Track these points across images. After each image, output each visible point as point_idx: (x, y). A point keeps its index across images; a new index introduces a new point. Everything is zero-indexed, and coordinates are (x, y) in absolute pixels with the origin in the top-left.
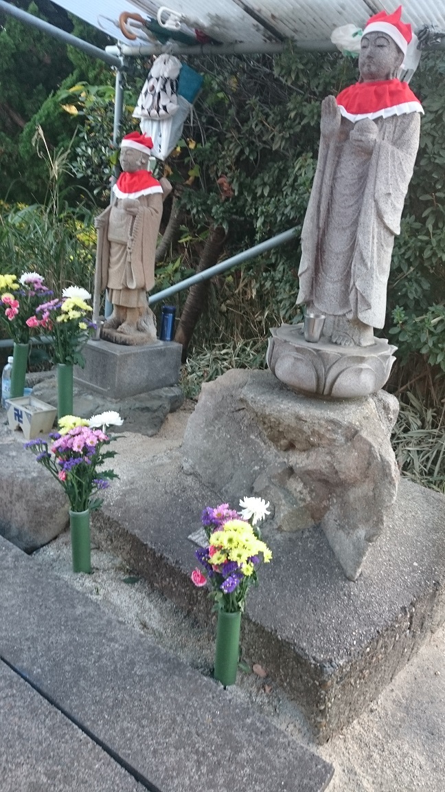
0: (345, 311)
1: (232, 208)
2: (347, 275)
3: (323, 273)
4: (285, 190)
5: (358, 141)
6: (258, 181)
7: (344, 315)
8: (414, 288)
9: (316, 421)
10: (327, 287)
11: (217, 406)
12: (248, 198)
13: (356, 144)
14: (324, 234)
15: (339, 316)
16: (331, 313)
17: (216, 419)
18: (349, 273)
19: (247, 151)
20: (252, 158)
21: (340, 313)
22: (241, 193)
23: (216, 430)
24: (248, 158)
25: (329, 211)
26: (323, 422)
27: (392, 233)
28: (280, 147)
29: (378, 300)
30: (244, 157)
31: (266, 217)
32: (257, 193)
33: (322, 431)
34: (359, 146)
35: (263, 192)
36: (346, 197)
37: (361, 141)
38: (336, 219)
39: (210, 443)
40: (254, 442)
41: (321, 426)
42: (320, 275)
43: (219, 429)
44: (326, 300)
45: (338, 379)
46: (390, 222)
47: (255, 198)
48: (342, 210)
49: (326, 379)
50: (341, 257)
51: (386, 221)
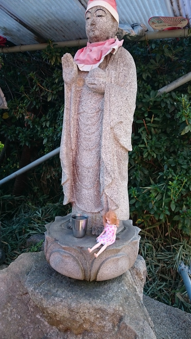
0: (100, 209)
1: (30, 134)
2: (98, 184)
3: (79, 183)
4: (58, 122)
5: (92, 84)
6: (43, 119)
7: (99, 212)
8: (139, 174)
9: (87, 311)
10: (83, 193)
11: (9, 291)
12: (38, 129)
13: (91, 86)
14: (76, 154)
15: (96, 213)
16: (89, 211)
17: (9, 302)
18: (99, 182)
19: (34, 103)
20: (37, 107)
21: (96, 211)
22: (33, 126)
23: (9, 312)
24: (35, 106)
25: (78, 137)
26: (92, 311)
27: (126, 150)
28: (52, 99)
29: (122, 200)
30: (33, 106)
31: (48, 138)
32: (43, 125)
33: (92, 319)
34: (93, 88)
35: (46, 125)
36: (88, 126)
37: (94, 84)
38: (84, 144)
39: (4, 325)
40: (39, 322)
41: (90, 314)
42: (77, 183)
43: (11, 311)
44: (84, 202)
45: (101, 270)
46: (124, 143)
47: (42, 128)
48: (87, 136)
49: (90, 271)
50: (91, 170)
51: (122, 143)
